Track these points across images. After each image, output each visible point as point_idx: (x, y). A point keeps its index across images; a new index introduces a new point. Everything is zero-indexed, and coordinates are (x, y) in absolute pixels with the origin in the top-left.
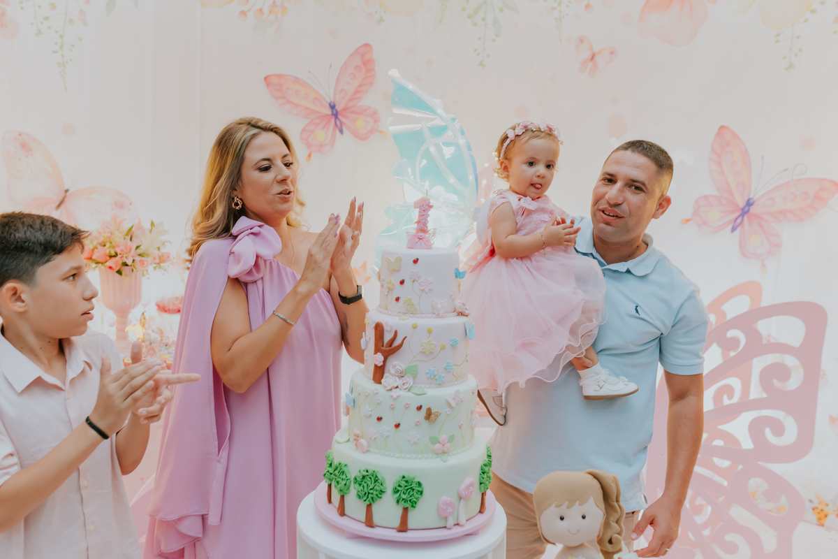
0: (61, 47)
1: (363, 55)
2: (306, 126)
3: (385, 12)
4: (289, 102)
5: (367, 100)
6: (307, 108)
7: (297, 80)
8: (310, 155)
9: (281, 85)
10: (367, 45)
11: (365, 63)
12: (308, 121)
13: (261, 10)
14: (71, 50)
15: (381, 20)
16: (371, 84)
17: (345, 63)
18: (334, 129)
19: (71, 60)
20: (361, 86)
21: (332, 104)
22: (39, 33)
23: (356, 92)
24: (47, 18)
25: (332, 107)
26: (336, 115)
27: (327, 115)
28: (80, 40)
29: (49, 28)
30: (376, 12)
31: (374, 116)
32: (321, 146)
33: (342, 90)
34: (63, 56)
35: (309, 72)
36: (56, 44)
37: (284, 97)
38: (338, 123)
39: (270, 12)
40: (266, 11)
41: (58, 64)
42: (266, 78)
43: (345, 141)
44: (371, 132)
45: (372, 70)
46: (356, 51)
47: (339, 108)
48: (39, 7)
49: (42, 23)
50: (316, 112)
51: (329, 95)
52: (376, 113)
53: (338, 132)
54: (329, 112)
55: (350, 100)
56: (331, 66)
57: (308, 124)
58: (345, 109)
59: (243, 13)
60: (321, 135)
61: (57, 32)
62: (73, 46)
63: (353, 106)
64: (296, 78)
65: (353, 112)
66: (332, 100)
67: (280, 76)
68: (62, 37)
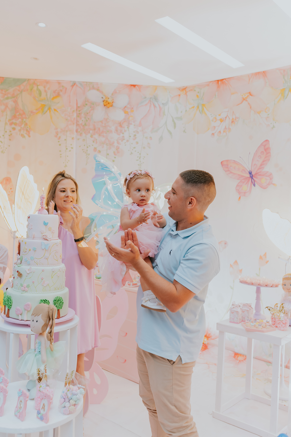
0: (140, 158)
1: (265, 146)
2: (238, 183)
3: (275, 123)
4: (231, 173)
5: (268, 168)
6: (239, 175)
7: (235, 162)
8: (240, 198)
9: (228, 165)
10: (267, 141)
11: (265, 150)
12: (239, 181)
13: (220, 132)
14: (143, 159)
15: (274, 127)
16: (269, 160)
17: (256, 151)
18: (251, 184)
19: (143, 163)
20: (264, 161)
21: (250, 172)
22: (132, 153)
23: (261, 165)
24: (135, 148)
25: (250, 173)
26: (252, 177)
27: (248, 177)
28: (147, 154)
29: (135, 151)
30: (271, 124)
31: (270, 176)
32: (245, 193)
33: (255, 165)
34: (140, 161)
35: (240, 157)
36: (138, 157)
37: (229, 171)
38: (253, 181)
39: (224, 132)
40: (222, 132)
41: (138, 165)
42: (221, 163)
43: (256, 190)
44: (269, 184)
45: (270, 153)
46: (262, 144)
47: (253, 173)
48: (132, 144)
49: (133, 150)
50: (242, 176)
51: (249, 168)
52: (271, 174)
53: (253, 185)
54: (249, 176)
55: (259, 169)
56: (250, 153)
57: (239, 182)
58: (256, 174)
59: (213, 134)
60: (245, 188)
61: (138, 152)
62: (144, 157)
63: (260, 172)
64: (234, 161)
65: (260, 175)
66: (250, 170)
67: (227, 161)
68: (140, 154)
